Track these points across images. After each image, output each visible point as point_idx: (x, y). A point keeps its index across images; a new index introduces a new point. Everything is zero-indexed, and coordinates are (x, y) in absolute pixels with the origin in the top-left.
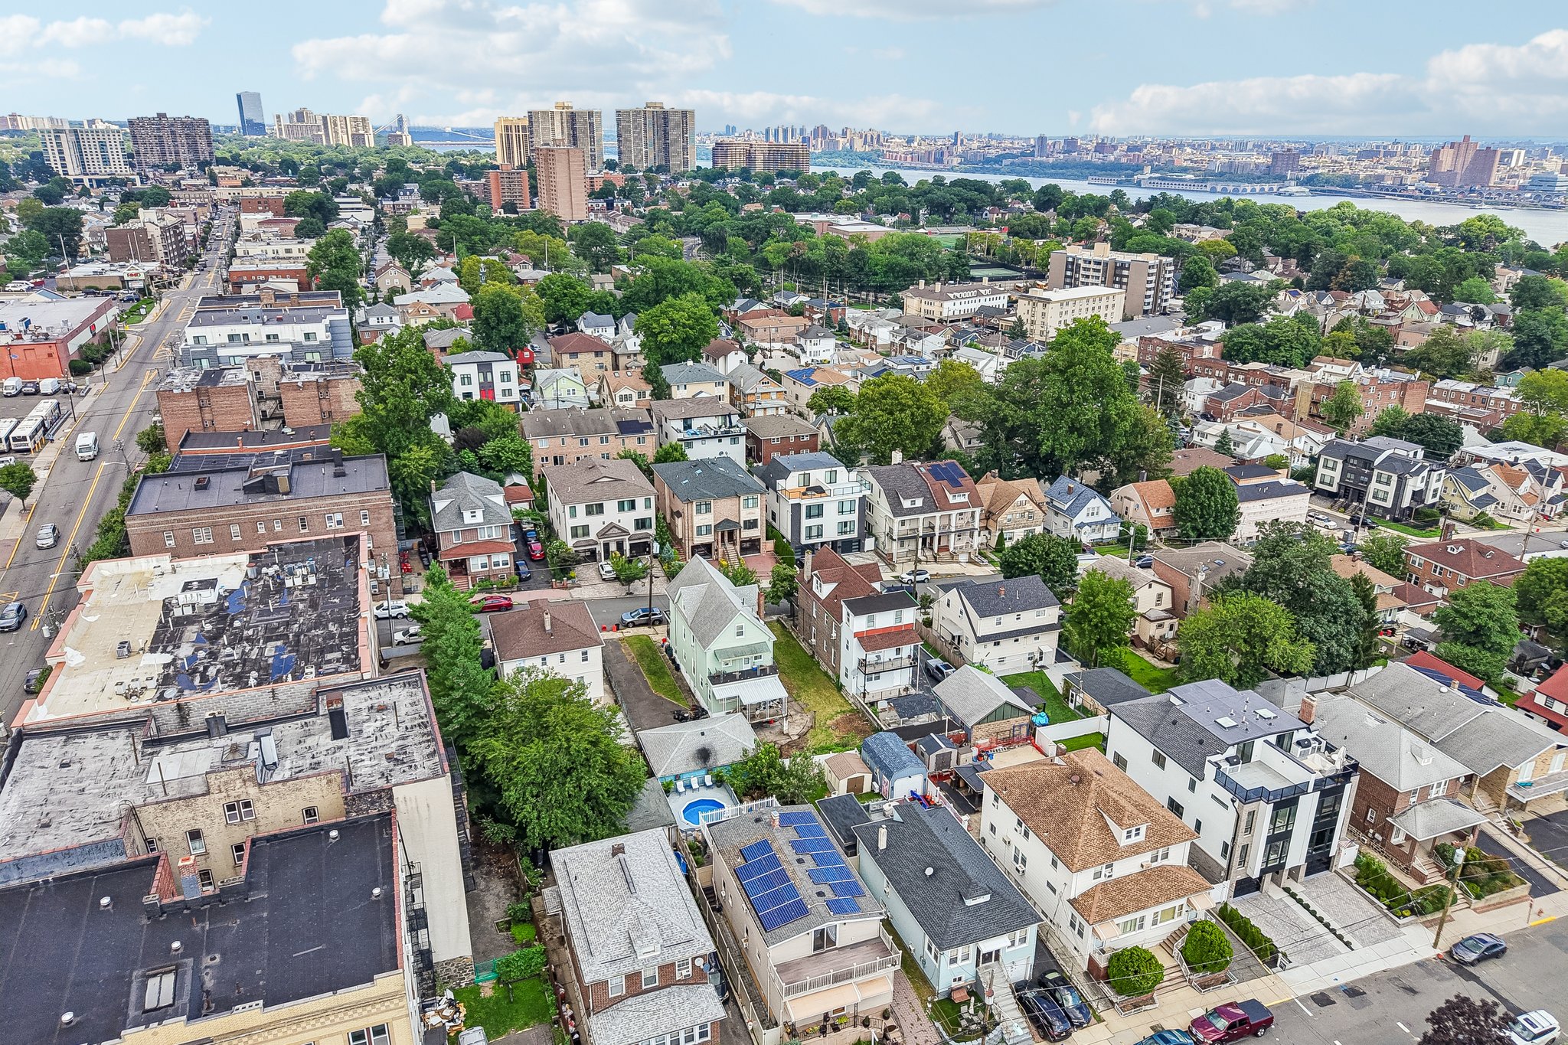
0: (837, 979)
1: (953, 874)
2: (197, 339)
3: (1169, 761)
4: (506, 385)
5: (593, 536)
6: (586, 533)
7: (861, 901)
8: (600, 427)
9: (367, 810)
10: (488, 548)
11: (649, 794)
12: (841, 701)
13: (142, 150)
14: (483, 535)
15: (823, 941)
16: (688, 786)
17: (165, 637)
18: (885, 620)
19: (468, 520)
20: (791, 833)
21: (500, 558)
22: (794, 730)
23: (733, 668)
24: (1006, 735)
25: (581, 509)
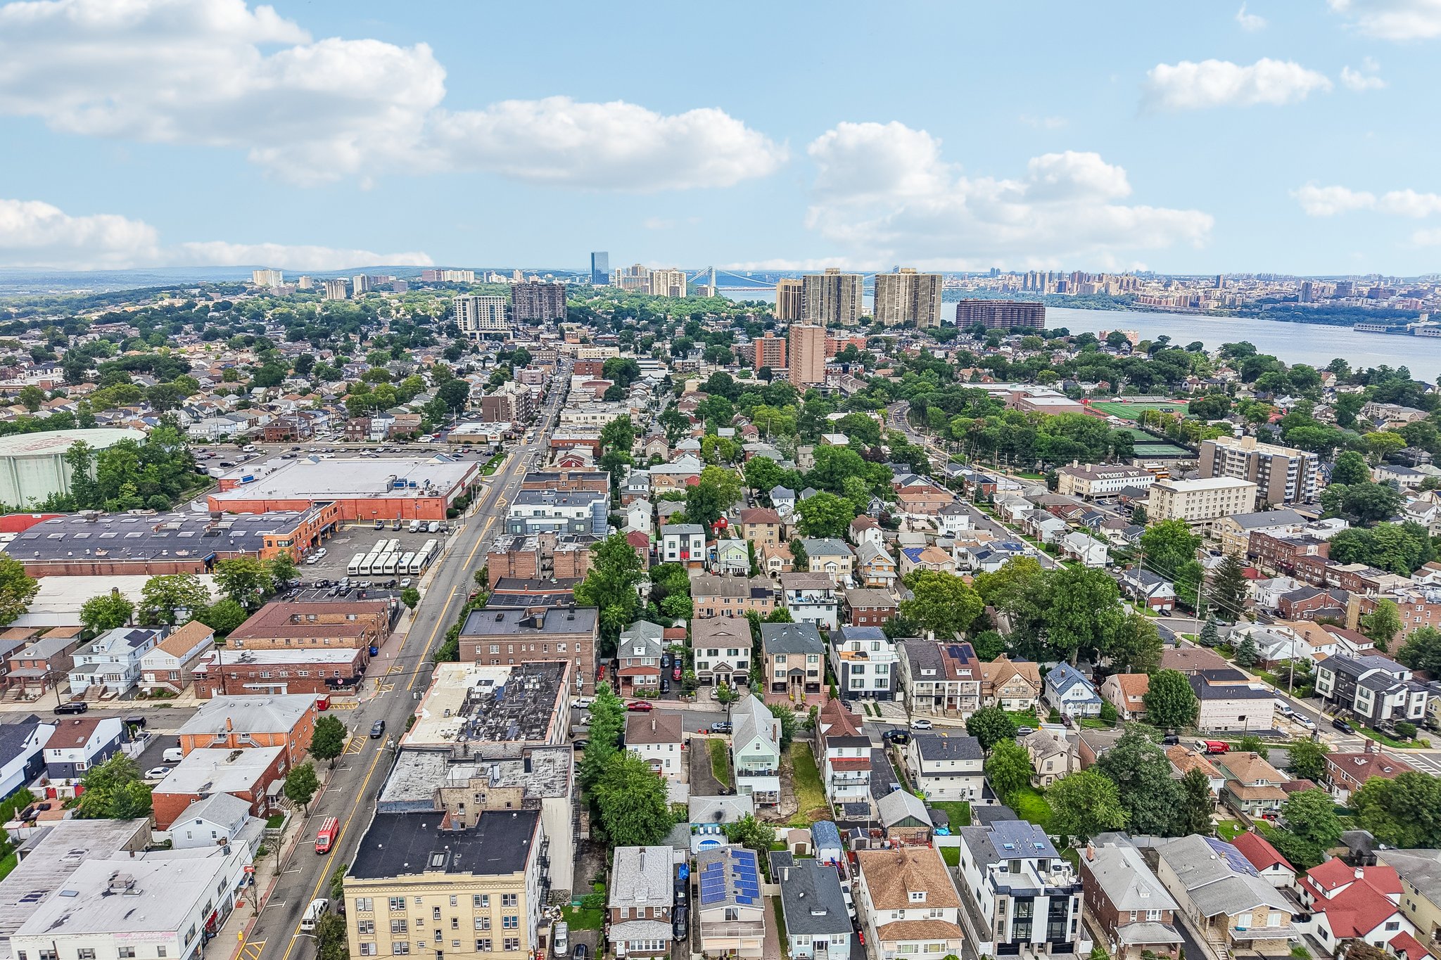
0: (730, 934)
1: (811, 897)
2: (517, 513)
4: (697, 550)
5: (710, 669)
6: (706, 667)
7: (755, 900)
8: (739, 592)
9: (530, 807)
10: (647, 670)
11: (679, 830)
12: (821, 799)
13: (518, 308)
14: (643, 663)
15: (730, 916)
16: (706, 832)
17: (465, 710)
18: (850, 753)
19: (636, 652)
20: (737, 862)
21: (652, 677)
22: (785, 813)
23: (753, 768)
24: (913, 837)
25: (704, 652)
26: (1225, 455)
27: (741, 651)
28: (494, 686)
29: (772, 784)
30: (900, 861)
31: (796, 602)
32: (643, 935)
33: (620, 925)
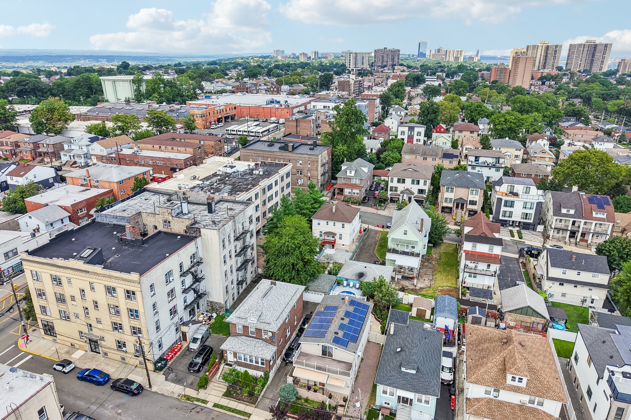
0: (319, 368)
1: (406, 355)
2: (314, 106)
3: (592, 363)
4: (419, 137)
5: (399, 192)
6: (396, 190)
7: (351, 344)
9: (193, 234)
10: (354, 186)
12: (454, 282)
14: (353, 182)
16: (348, 285)
18: (483, 248)
19: (348, 174)
20: (351, 309)
21: (356, 191)
22: (420, 285)
23: (399, 248)
24: (528, 325)
25: (395, 179)
27: (422, 182)
28: (234, 170)
29: (414, 263)
30: (505, 340)
31: (474, 164)
32: (248, 351)
33: (235, 338)
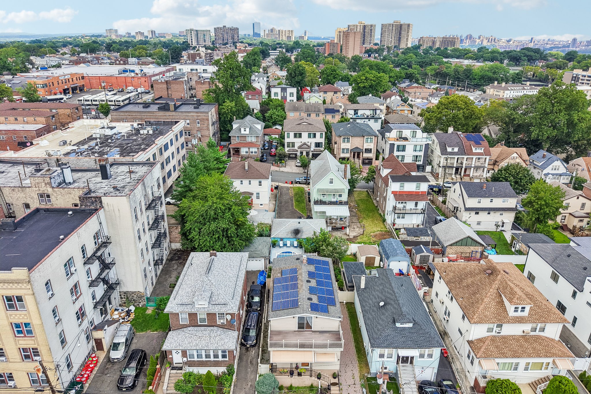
1: (394, 307)
2: (180, 70)
3: (561, 279)
4: (292, 98)
5: (296, 148)
6: (293, 146)
7: (331, 308)
8: (317, 110)
9: (90, 206)
10: (250, 145)
11: (261, 242)
12: (382, 226)
14: (249, 140)
15: (304, 326)
16: (285, 245)
17: (81, 143)
18: (410, 187)
19: (243, 132)
20: (312, 268)
21: (254, 150)
22: (352, 235)
23: (326, 199)
24: (468, 255)
25: (292, 134)
26: (578, 78)
27: (318, 135)
28: (114, 131)
29: (344, 211)
30: (490, 271)
31: (354, 117)
32: (202, 344)
33: (179, 331)
